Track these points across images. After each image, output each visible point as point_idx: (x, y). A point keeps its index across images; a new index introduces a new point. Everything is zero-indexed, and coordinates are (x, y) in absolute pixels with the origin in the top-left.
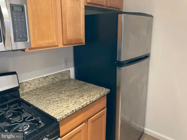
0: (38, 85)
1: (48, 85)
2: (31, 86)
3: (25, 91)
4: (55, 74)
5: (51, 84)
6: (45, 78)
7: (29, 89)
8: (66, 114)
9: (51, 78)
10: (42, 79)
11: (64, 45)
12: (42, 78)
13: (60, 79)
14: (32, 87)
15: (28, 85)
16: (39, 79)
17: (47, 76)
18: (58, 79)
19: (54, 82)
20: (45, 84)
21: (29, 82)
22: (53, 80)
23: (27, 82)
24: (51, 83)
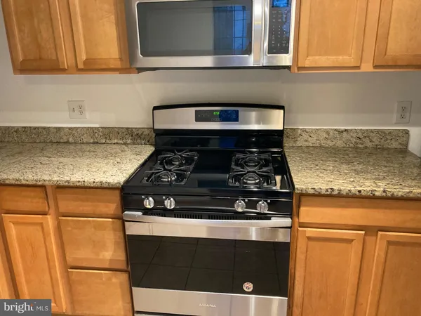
0: (324, 141)
1: (344, 147)
2: (310, 139)
3: (299, 144)
4: (367, 130)
5: (351, 147)
6: (341, 132)
7: (306, 143)
8: (316, 188)
9: (355, 135)
10: (335, 132)
11: (375, 67)
12: (336, 130)
13: (377, 143)
14: (313, 141)
15: (305, 136)
16: (327, 132)
17: (346, 130)
18: (371, 141)
19: (360, 146)
20: (340, 143)
21: (307, 130)
22: (358, 141)
23: (304, 130)
24: (351, 145)
